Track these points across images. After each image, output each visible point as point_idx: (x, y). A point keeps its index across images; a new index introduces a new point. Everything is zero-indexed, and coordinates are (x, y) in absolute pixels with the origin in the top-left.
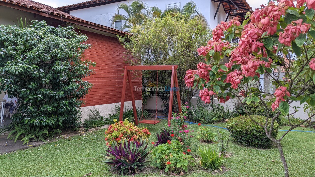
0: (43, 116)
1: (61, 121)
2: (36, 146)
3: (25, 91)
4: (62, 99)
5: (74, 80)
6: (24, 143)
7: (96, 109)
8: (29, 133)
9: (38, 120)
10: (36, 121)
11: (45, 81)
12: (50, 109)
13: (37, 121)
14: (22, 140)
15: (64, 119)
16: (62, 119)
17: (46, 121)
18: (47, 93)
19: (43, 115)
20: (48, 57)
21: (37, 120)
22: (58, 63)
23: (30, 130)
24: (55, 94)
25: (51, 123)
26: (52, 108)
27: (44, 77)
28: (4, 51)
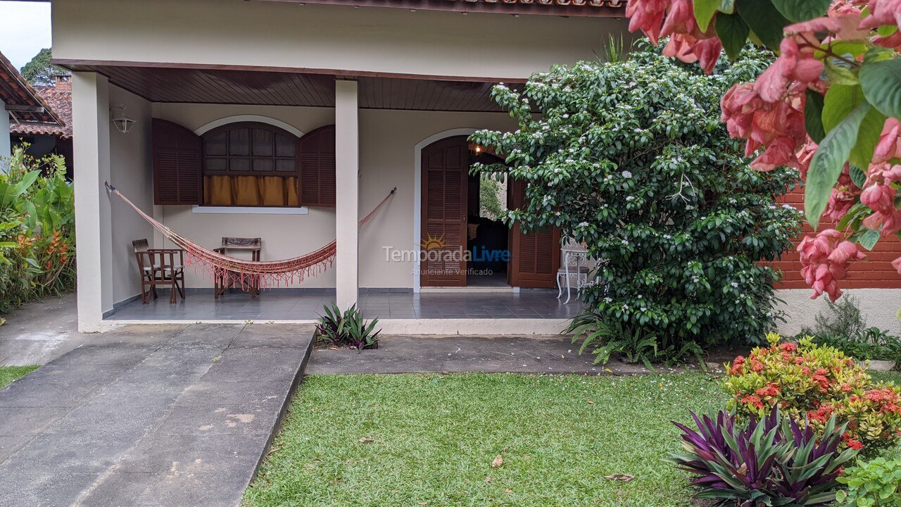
0: (640, 299)
1: (694, 319)
2: (620, 374)
3: (586, 227)
4: (689, 255)
5: (731, 202)
6: (596, 361)
7: (849, 299)
8: (617, 339)
9: (627, 308)
10: (623, 310)
11: (632, 202)
12: (651, 279)
13: (626, 310)
14: (595, 352)
15: (700, 314)
16: (695, 314)
17: (647, 313)
18: (644, 236)
19: (640, 296)
20: (643, 135)
21: (625, 306)
22: (669, 150)
23: (622, 331)
24: (668, 240)
25: (658, 320)
26: (657, 279)
27: (633, 191)
28: (545, 130)
